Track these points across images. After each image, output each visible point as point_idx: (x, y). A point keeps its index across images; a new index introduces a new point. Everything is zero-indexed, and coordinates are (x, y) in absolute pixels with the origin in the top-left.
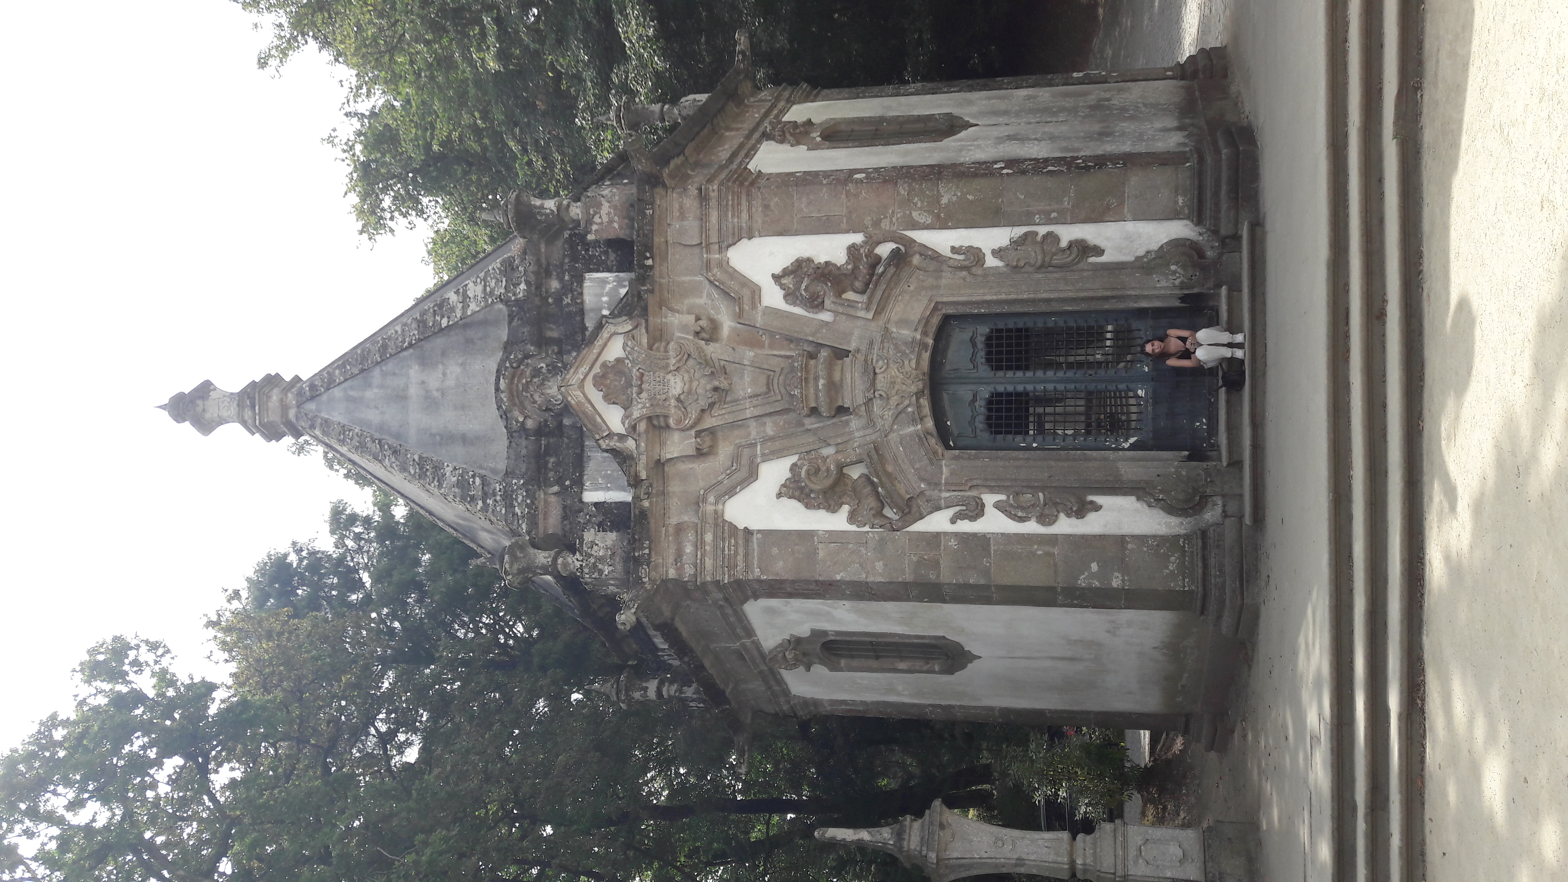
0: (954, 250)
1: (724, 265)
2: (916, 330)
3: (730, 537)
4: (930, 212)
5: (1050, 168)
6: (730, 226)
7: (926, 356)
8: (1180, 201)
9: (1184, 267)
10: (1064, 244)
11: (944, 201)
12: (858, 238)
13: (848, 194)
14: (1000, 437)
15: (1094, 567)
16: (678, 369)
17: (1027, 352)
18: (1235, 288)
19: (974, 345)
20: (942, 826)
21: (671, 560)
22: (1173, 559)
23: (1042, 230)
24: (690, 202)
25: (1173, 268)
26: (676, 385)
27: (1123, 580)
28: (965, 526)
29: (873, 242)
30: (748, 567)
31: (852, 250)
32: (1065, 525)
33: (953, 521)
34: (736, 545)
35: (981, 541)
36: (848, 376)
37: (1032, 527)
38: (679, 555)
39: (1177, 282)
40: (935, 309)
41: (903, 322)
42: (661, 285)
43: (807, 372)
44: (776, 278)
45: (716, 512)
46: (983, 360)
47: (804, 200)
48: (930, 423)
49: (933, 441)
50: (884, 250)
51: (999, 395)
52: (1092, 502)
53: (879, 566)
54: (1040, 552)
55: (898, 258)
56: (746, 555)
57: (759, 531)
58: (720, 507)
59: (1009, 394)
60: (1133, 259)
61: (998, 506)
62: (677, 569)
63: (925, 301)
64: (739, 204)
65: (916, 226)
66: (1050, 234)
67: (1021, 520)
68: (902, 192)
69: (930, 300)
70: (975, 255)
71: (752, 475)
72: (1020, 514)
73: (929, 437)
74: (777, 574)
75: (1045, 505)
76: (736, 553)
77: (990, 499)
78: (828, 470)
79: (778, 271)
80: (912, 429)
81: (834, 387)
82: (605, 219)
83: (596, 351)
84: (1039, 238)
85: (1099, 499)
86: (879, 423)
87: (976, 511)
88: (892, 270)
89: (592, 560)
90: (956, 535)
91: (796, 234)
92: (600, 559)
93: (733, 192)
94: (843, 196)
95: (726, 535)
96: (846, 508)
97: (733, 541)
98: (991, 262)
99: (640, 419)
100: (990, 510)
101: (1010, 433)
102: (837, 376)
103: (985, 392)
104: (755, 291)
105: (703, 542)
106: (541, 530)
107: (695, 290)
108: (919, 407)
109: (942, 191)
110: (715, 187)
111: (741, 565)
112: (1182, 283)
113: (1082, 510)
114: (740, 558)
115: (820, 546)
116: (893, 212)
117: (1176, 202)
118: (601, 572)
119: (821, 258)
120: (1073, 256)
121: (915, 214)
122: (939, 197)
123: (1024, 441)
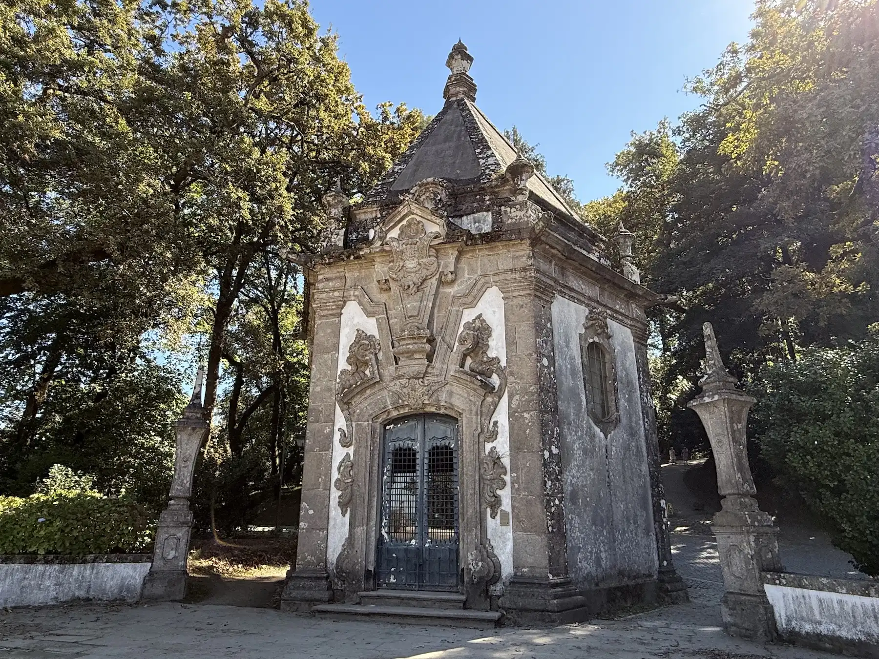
0: (496, 423)
1: (486, 287)
2: (446, 402)
3: (336, 305)
4: (518, 406)
5: (549, 483)
6: (509, 286)
7: (433, 410)
8: (525, 570)
9: (480, 571)
10: (499, 492)
11: (526, 415)
12: (503, 363)
13: (531, 354)
14: (391, 456)
15: (311, 512)
16: (419, 264)
17: (442, 471)
19: (443, 439)
21: (327, 276)
22: (313, 558)
23: (507, 478)
24: (524, 261)
25: (480, 564)
26: (411, 264)
27: (303, 529)
28: (337, 436)
29: (501, 372)
30: (321, 317)
31: (497, 360)
32: (335, 494)
33: (340, 429)
34: (333, 309)
35: (328, 445)
36: (416, 362)
37: (335, 475)
38: (328, 280)
39: (471, 566)
40: (461, 414)
41: (451, 394)
42: (475, 250)
43: (419, 338)
44: (480, 316)
45: (350, 296)
46: (435, 445)
47: (526, 328)
48: (395, 414)
49: (384, 416)
50: (495, 380)
51: (414, 455)
52: (346, 511)
53: (318, 389)
54: (320, 480)
55: (488, 388)
56: (327, 316)
57: (340, 321)
58: (353, 298)
60: (489, 537)
61: (348, 455)
62: (322, 279)
63: (462, 407)
64: (523, 290)
65: (510, 398)
66: (505, 484)
67: (339, 469)
68: (532, 388)
69: (463, 410)
70: (494, 436)
71: (369, 314)
72: (342, 468)
73: (386, 413)
74: (317, 334)
75: (346, 483)
76: (328, 310)
77: (351, 450)
78: (366, 356)
79: (484, 317)
80: (389, 403)
81: (410, 354)
82: (513, 215)
83: (429, 217)
84: (502, 476)
86: (392, 384)
87: (345, 444)
88: (479, 383)
90: (332, 432)
91: (506, 325)
93: (530, 285)
94: (529, 352)
95: (336, 303)
96: (349, 368)
97: (334, 307)
98: (488, 446)
100: (346, 450)
102: (417, 356)
103: (417, 446)
104: (472, 305)
105: (334, 291)
107: (472, 271)
108: (403, 406)
109: (532, 413)
110: (533, 274)
111: (322, 313)
112: (471, 569)
113: (343, 505)
114: (326, 312)
115: (330, 355)
116: (519, 383)
117: (524, 567)
119: (492, 343)
120: (489, 499)
121: (518, 397)
122: (528, 411)
123: (388, 471)
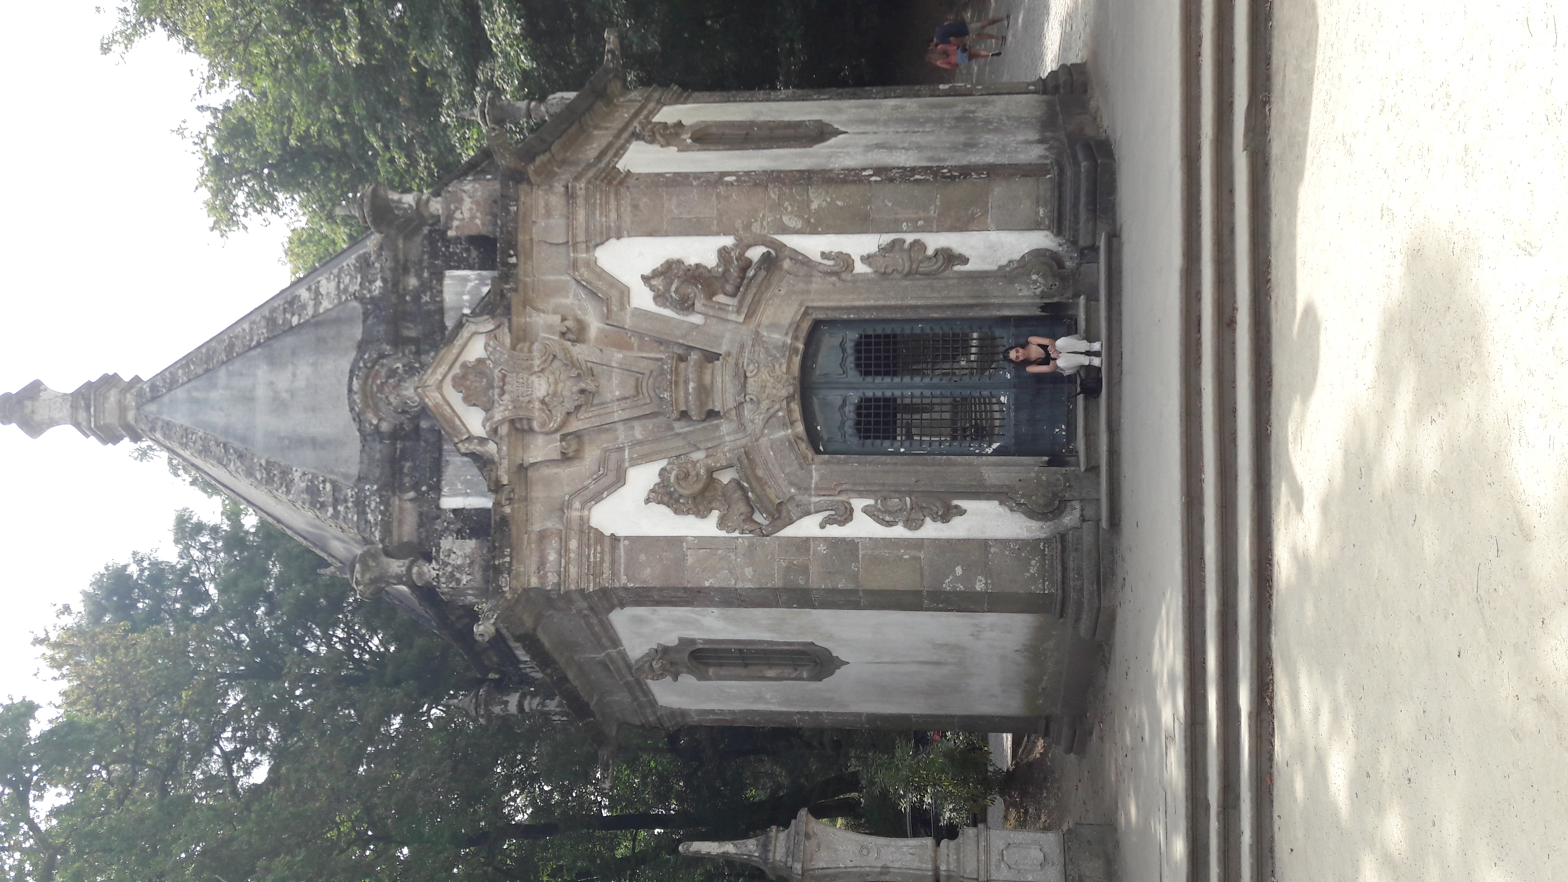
0: (824, 255)
1: (591, 265)
2: (787, 334)
3: (596, 544)
4: (800, 217)
5: (917, 177)
6: (598, 225)
7: (797, 360)
8: (1041, 212)
9: (1044, 276)
10: (930, 252)
11: (814, 206)
12: (728, 241)
13: (718, 196)
14: (868, 442)
15: (959, 570)
16: (542, 371)
17: (895, 358)
18: (1093, 297)
19: (844, 350)
20: (808, 836)
21: (533, 568)
22: (1033, 562)
23: (910, 238)
24: (556, 200)
25: (1034, 277)
26: (540, 387)
27: (986, 584)
28: (834, 531)
29: (743, 245)
30: (614, 574)
31: (723, 253)
32: (931, 530)
33: (822, 526)
34: (602, 553)
35: (849, 546)
36: (719, 379)
37: (899, 531)
38: (542, 563)
39: (1038, 291)
40: (806, 313)
41: (774, 326)
42: (525, 284)
43: (677, 375)
44: (646, 279)
45: (581, 518)
46: (853, 365)
47: (674, 200)
48: (800, 428)
49: (803, 446)
50: (755, 253)
51: (868, 400)
52: (957, 507)
53: (749, 571)
54: (906, 557)
55: (769, 262)
56: (613, 562)
57: (626, 538)
58: (586, 513)
59: (877, 400)
60: (996, 268)
61: (866, 510)
62: (540, 578)
63: (796, 306)
64: (607, 203)
65: (786, 230)
66: (916, 242)
67: (889, 524)
68: (773, 196)
69: (801, 305)
70: (844, 261)
71: (620, 480)
72: (887, 518)
73: (799, 442)
74: (645, 582)
75: (912, 509)
76: (602, 561)
77: (858, 504)
78: (698, 474)
79: (647, 272)
80: (782, 433)
81: (704, 391)
82: (467, 215)
83: (455, 351)
84: (906, 246)
85: (963, 504)
86: (750, 427)
87: (845, 516)
88: (763, 273)
89: (449, 569)
90: (825, 539)
91: (666, 234)
92: (458, 568)
93: (601, 191)
94: (714, 198)
95: (592, 542)
96: (716, 514)
97: (599, 548)
98: (860, 268)
99: (502, 422)
100: (858, 514)
101: (878, 438)
102: (707, 379)
103: (854, 397)
104: (624, 292)
105: (567, 550)
106: (395, 538)
107: (560, 289)
108: (790, 411)
109: (811, 195)
110: (583, 185)
111: (607, 573)
112: (1043, 292)
113: (947, 514)
114: (606, 565)
115: (689, 552)
116: (764, 216)
117: (1038, 213)
118: (458, 581)
119: (692, 260)
120: (939, 264)
121: (785, 219)
122: (809, 202)
123: (892, 446)
